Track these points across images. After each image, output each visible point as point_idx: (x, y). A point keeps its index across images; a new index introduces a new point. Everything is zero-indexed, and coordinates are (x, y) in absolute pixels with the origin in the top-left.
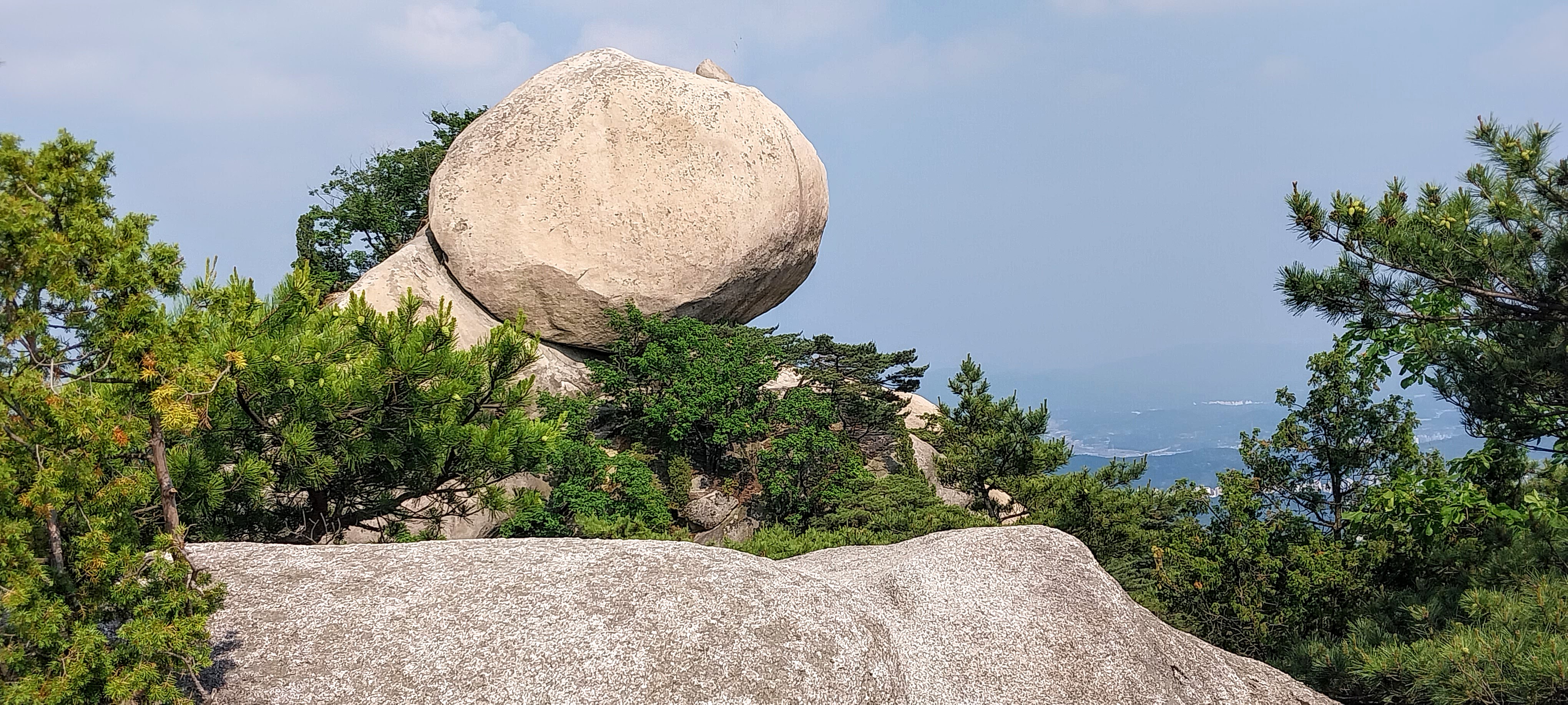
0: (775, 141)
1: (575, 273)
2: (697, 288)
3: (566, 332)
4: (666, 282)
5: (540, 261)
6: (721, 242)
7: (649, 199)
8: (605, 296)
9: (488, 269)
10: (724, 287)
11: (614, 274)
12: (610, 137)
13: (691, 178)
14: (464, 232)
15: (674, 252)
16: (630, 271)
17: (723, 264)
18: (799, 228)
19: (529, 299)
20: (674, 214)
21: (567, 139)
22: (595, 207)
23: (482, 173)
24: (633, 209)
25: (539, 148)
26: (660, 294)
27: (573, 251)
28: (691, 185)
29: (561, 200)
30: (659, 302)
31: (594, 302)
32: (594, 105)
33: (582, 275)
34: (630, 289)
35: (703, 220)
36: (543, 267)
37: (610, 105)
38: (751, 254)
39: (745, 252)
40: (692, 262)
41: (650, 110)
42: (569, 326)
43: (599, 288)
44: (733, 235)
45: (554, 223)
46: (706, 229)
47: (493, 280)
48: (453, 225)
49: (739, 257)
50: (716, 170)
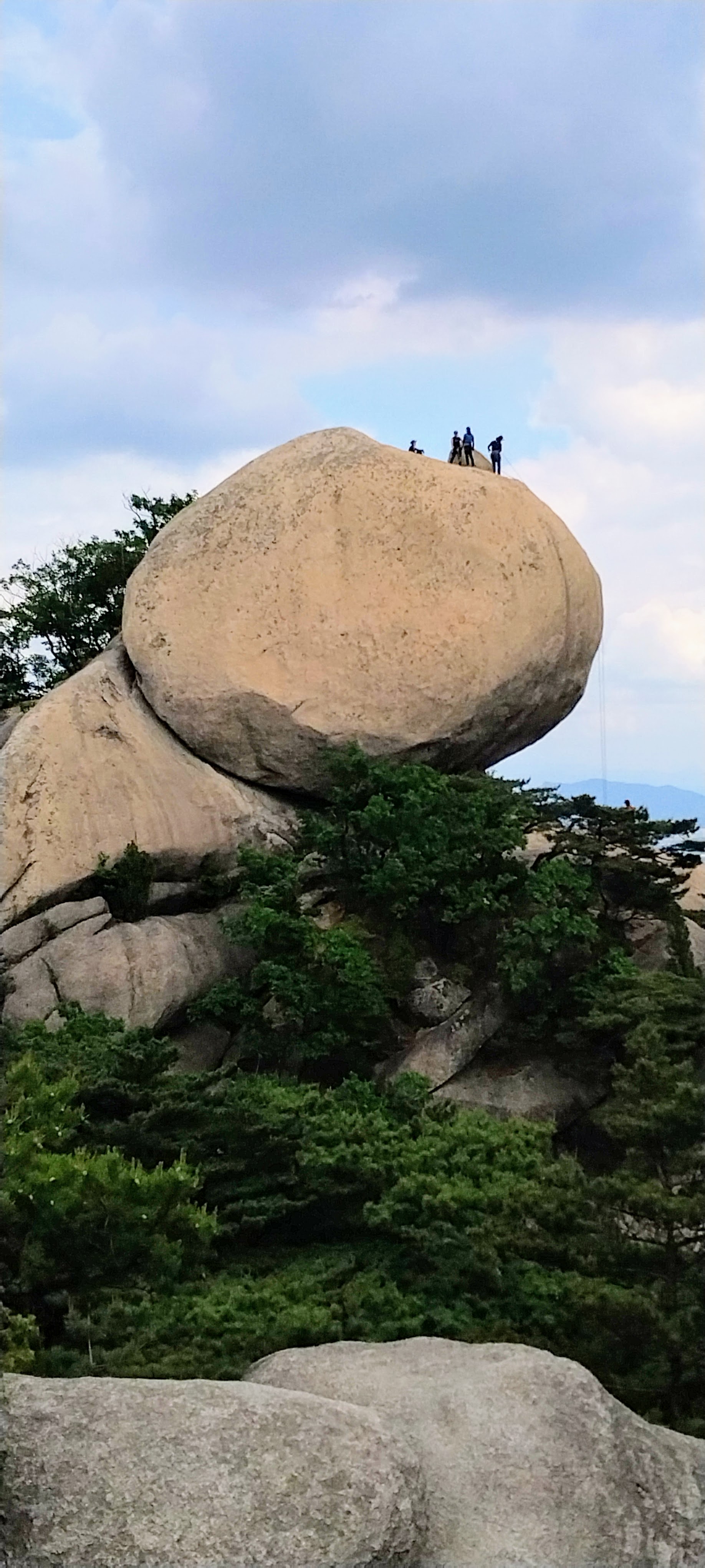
0: (540, 548)
1: (290, 703)
2: (434, 726)
3: (274, 773)
4: (397, 718)
5: (249, 686)
6: (466, 671)
7: (383, 617)
8: (325, 732)
9: (187, 695)
10: (469, 726)
11: (335, 707)
12: (340, 539)
13: (435, 592)
14: (162, 649)
15: (409, 683)
16: (355, 704)
17: (467, 698)
18: (564, 655)
19: (233, 732)
20: (413, 636)
21: (288, 540)
22: (318, 625)
23: (187, 578)
24: (362, 629)
25: (254, 551)
26: (389, 733)
27: (288, 677)
28: (433, 599)
29: (277, 615)
30: (388, 742)
31: (311, 739)
32: (321, 501)
33: (297, 707)
34: (354, 725)
35: (445, 644)
36: (252, 695)
37: (342, 500)
38: (503, 687)
39: (495, 684)
40: (430, 694)
41: (389, 507)
42: (280, 768)
43: (316, 722)
44: (482, 663)
45: (266, 642)
46: (448, 654)
47: (193, 709)
48: (149, 639)
49: (487, 691)
50: (465, 583)
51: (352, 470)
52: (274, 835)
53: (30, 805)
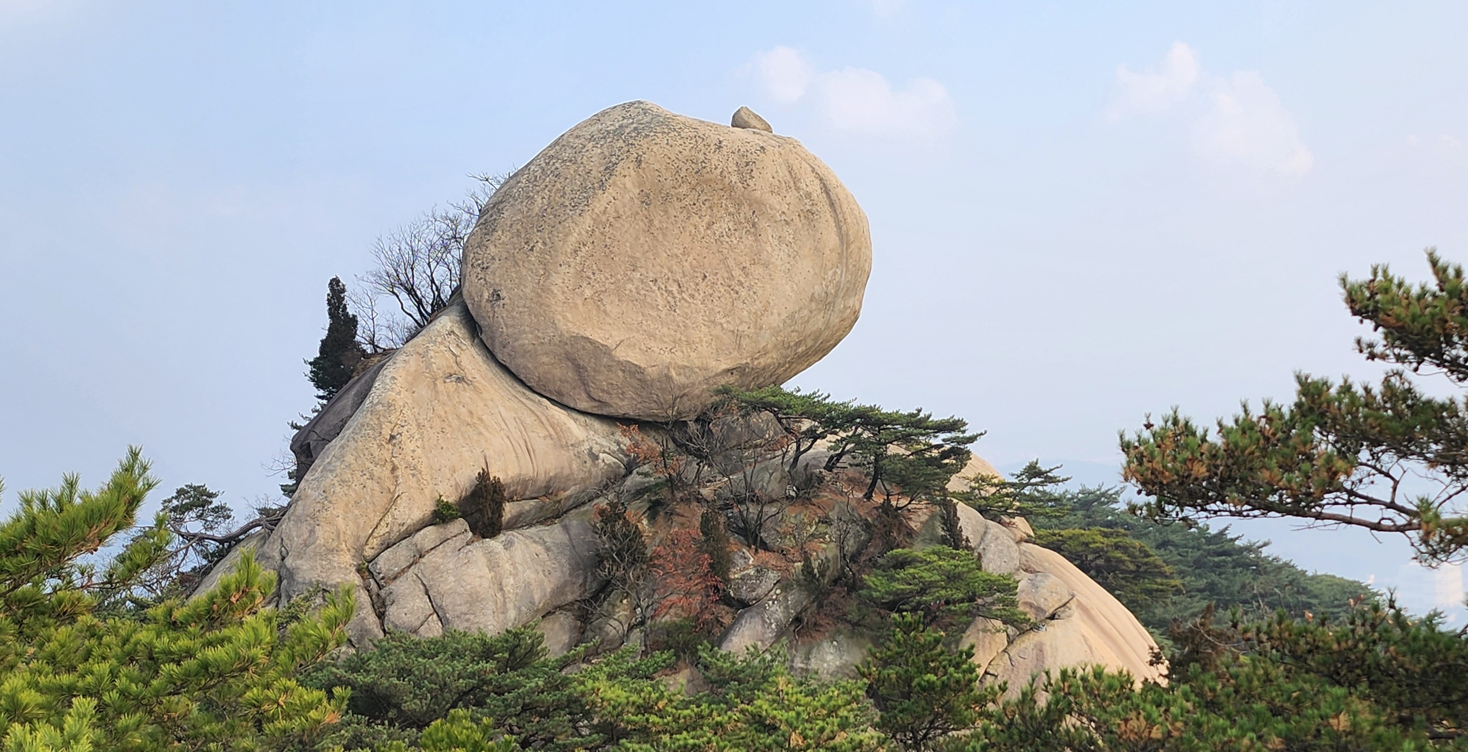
0: (814, 197)
1: (610, 343)
2: (735, 354)
3: (603, 403)
4: (703, 349)
5: (575, 330)
6: (759, 306)
7: (685, 263)
8: (643, 366)
9: (522, 341)
10: (764, 352)
11: (651, 343)
12: (643, 199)
13: (728, 240)
14: (497, 304)
16: (666, 340)
17: (762, 328)
19: (565, 371)
20: (712, 278)
21: (598, 202)
23: (515, 240)
24: (669, 275)
25: (571, 213)
26: (697, 363)
27: (608, 320)
28: (728, 246)
29: (594, 267)
30: (697, 371)
31: (631, 372)
32: (626, 166)
33: (618, 346)
35: (740, 283)
36: (577, 338)
37: (643, 165)
39: (784, 315)
41: (684, 170)
42: (605, 397)
43: (634, 357)
44: (772, 297)
45: (587, 291)
46: (743, 292)
47: (528, 353)
49: (779, 321)
50: (753, 230)
51: (651, 138)
52: (605, 455)
53: (394, 445)
